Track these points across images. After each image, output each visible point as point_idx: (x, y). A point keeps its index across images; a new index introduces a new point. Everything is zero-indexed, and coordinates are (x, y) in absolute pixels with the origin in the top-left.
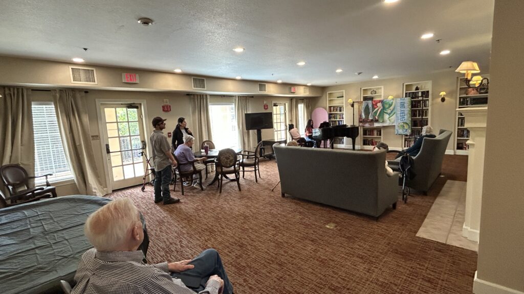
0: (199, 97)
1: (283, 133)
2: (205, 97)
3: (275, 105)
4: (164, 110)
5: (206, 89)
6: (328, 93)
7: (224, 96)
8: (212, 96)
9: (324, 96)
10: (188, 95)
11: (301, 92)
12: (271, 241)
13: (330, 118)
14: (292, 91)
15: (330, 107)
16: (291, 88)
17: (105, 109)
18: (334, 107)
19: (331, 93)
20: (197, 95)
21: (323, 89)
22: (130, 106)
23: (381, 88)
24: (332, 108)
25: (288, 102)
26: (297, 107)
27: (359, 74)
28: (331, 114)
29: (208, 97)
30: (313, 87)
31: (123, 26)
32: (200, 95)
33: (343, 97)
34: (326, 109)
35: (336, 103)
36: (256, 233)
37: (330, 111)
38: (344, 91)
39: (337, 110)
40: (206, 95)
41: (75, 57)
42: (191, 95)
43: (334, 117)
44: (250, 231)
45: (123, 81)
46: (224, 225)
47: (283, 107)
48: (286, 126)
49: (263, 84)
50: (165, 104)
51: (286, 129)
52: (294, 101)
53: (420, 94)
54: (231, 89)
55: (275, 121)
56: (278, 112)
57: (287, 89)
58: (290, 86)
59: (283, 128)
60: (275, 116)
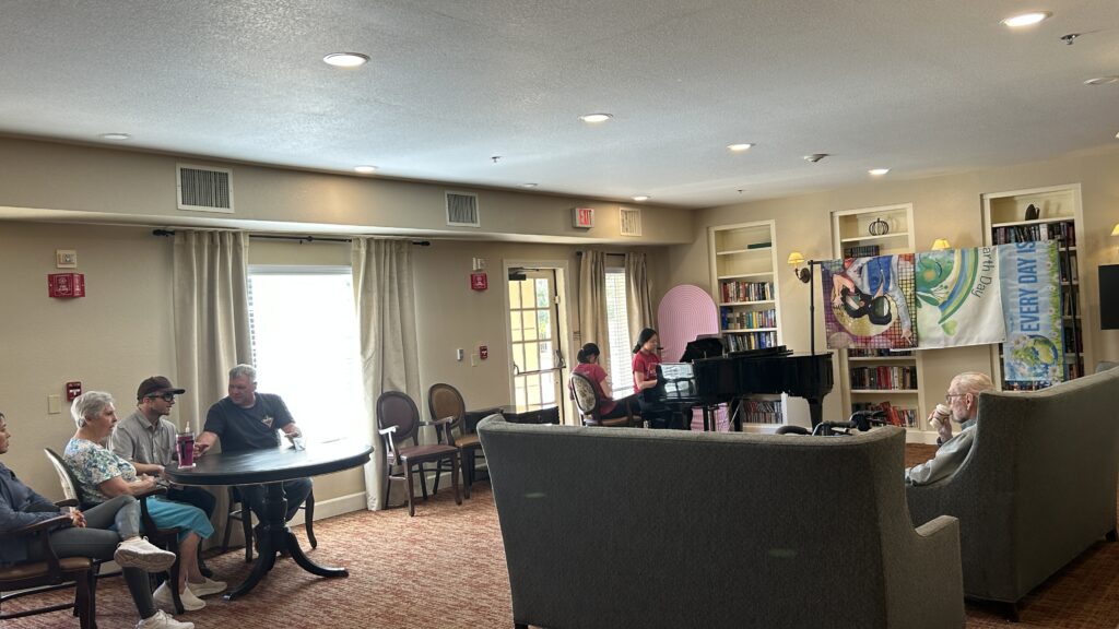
0: (206, 242)
1: (549, 380)
2: (229, 242)
3: (517, 275)
4: (52, 295)
5: (231, 210)
6: (713, 230)
7: (308, 239)
8: (256, 236)
9: (700, 242)
10: (157, 232)
11: (614, 228)
13: (725, 323)
14: (578, 225)
15: (724, 283)
16: (572, 214)
18: (738, 282)
19: (724, 233)
20: (199, 234)
21: (694, 216)
23: (903, 213)
24: (732, 287)
25: (567, 262)
26: (598, 283)
27: (818, 158)
28: (731, 309)
29: (245, 242)
30: (653, 210)
32: (211, 233)
33: (769, 245)
34: (710, 292)
35: (748, 266)
37: (726, 297)
38: (772, 223)
39: (747, 294)
40: (236, 235)
42: (173, 233)
43: (741, 320)
47: (543, 285)
48: (559, 353)
49: (462, 195)
50: (61, 269)
51: (560, 367)
52: (588, 260)
53: (1044, 231)
54: (336, 213)
55: (516, 336)
56: (529, 302)
57: (558, 215)
58: (570, 204)
59: (548, 360)
60: (515, 317)
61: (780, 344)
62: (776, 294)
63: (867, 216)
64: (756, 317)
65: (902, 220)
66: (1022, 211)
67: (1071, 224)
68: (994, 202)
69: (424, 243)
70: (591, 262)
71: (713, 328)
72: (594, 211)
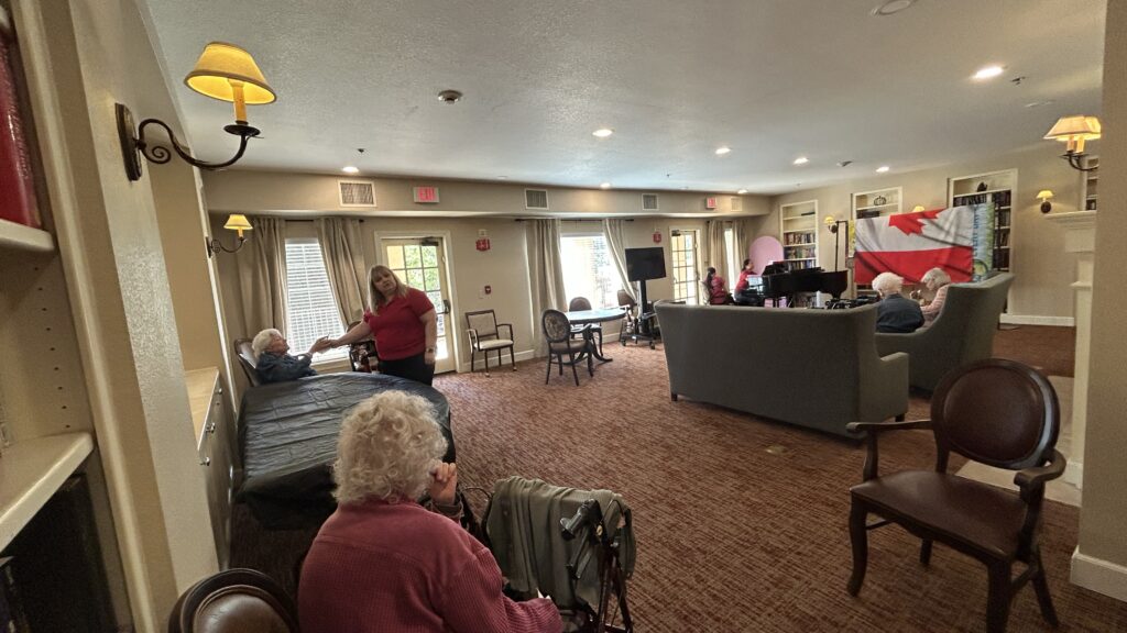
0: (540, 223)
1: (692, 286)
2: (550, 223)
3: (676, 234)
4: (478, 248)
5: (549, 208)
6: (782, 206)
9: (775, 213)
10: (517, 220)
11: (727, 208)
12: (659, 469)
13: (786, 256)
14: (709, 207)
15: (787, 235)
16: (705, 201)
17: (389, 248)
18: (795, 234)
19: (788, 208)
21: (772, 199)
22: (426, 242)
23: (896, 192)
24: (791, 237)
25: (701, 227)
26: (720, 235)
27: (845, 164)
28: (790, 248)
30: (750, 198)
31: (417, 107)
32: (541, 219)
33: (813, 213)
34: (778, 238)
35: (801, 226)
36: (633, 453)
37: (787, 241)
38: (816, 201)
39: (800, 240)
41: (346, 165)
42: (523, 219)
43: (795, 254)
44: (622, 450)
45: (416, 201)
46: (577, 439)
47: (689, 238)
48: (697, 272)
49: (650, 195)
50: (480, 237)
51: (698, 279)
52: (713, 224)
53: (989, 198)
54: (592, 207)
55: (675, 264)
56: (682, 248)
57: (698, 203)
58: (704, 196)
59: (691, 276)
60: (675, 255)
61: (817, 266)
62: (817, 240)
63: (874, 195)
64: (804, 252)
65: (895, 196)
66: (976, 185)
67: (1008, 193)
68: (956, 182)
69: (630, 220)
70: (715, 227)
71: (781, 259)
72: (716, 199)
